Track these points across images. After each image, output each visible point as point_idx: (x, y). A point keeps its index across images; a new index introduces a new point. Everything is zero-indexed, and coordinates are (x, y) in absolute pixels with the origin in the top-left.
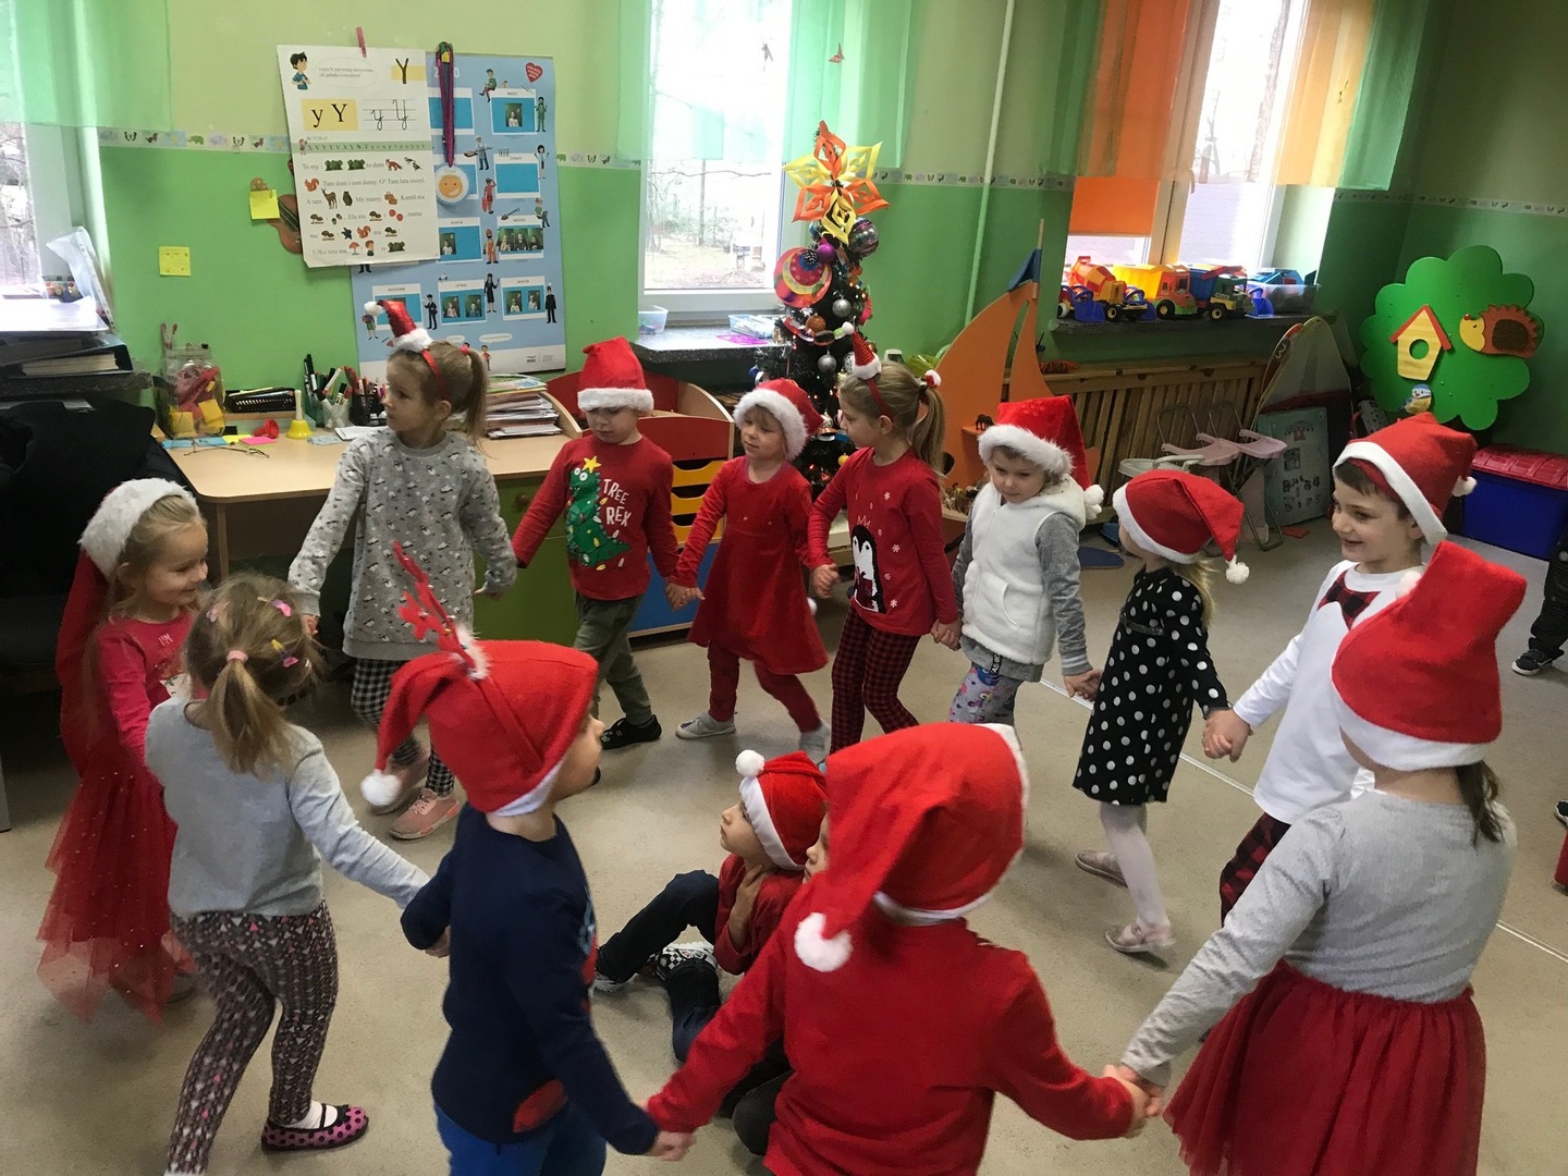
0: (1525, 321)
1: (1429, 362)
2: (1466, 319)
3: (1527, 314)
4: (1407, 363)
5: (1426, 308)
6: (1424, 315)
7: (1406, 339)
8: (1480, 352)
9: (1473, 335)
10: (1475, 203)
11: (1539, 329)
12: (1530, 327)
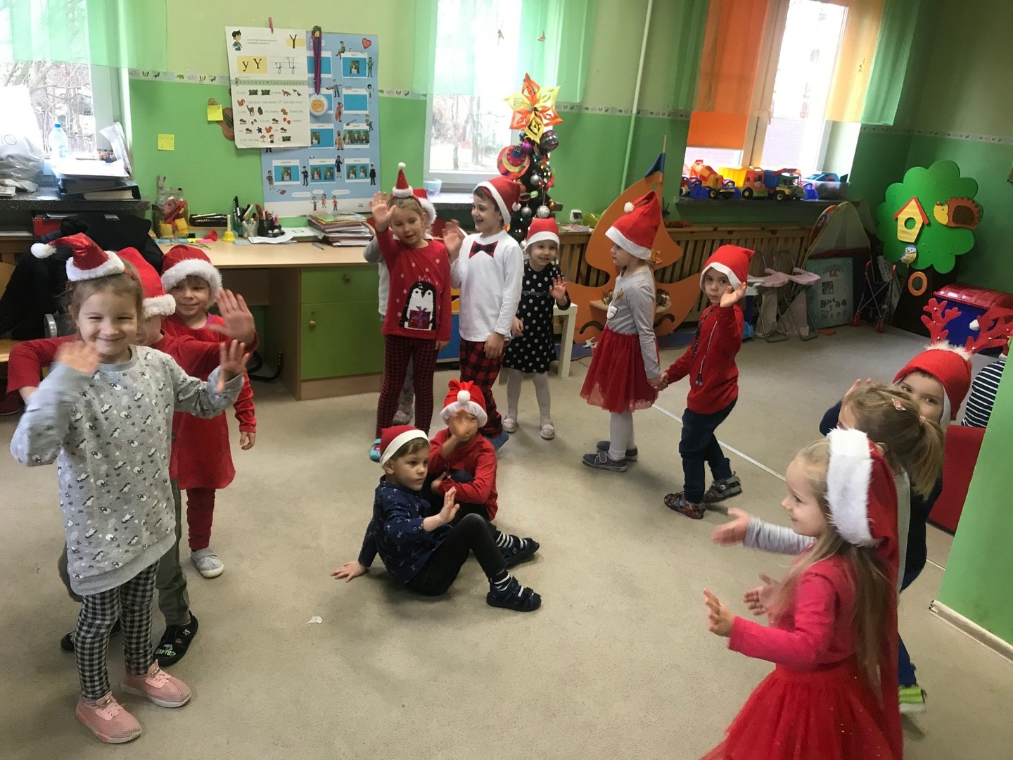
0: (972, 207)
1: (916, 231)
2: (938, 205)
3: (974, 202)
4: (903, 232)
5: (914, 198)
6: (913, 203)
7: (902, 217)
8: (946, 226)
9: (941, 215)
10: (949, 135)
11: (981, 211)
12: (975, 210)
